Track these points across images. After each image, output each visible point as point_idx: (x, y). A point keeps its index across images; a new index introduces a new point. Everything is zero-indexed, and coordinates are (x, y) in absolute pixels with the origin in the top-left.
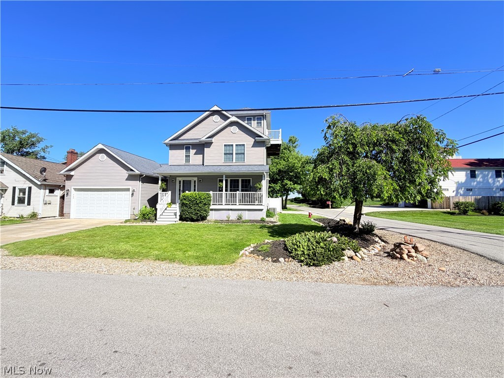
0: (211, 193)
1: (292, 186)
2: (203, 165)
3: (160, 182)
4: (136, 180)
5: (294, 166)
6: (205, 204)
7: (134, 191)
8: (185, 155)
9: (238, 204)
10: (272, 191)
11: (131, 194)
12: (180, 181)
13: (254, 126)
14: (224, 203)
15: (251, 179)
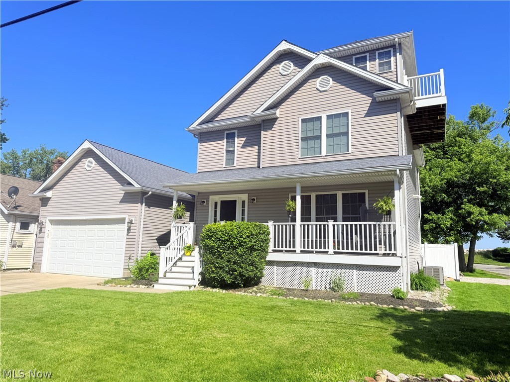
0: (271, 224)
1: (486, 218)
2: (259, 167)
3: (175, 204)
4: (136, 202)
5: (486, 171)
6: (252, 249)
7: (131, 222)
8: (225, 150)
9: (331, 250)
10: (432, 230)
11: (126, 228)
12: (216, 203)
13: (371, 71)
14: (298, 248)
15: (367, 192)
